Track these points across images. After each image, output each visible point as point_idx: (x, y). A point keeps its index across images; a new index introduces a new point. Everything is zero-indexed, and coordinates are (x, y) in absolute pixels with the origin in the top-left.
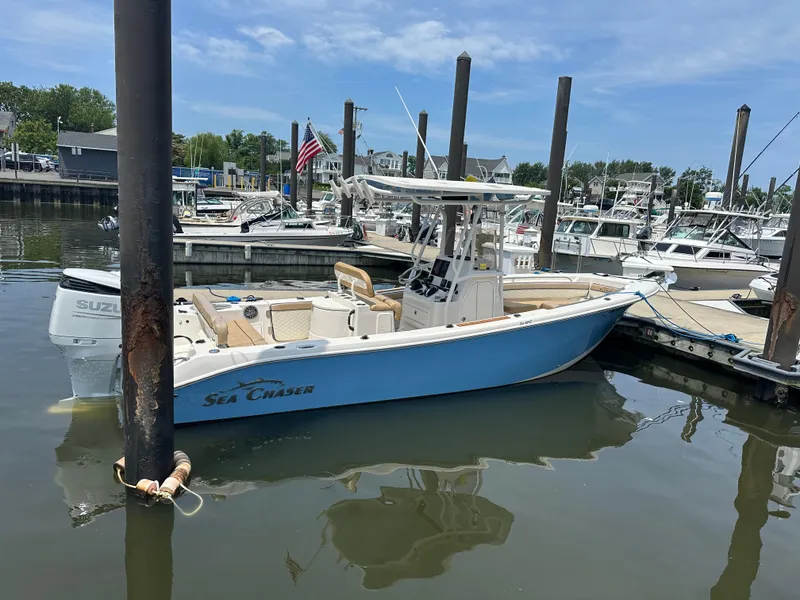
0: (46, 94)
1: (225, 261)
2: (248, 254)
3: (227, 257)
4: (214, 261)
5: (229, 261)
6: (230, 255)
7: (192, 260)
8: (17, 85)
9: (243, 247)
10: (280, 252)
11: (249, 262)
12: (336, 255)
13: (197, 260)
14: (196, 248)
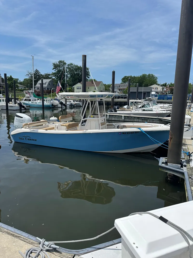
0: (139, 77)
1: (117, 120)
2: (123, 118)
3: (118, 119)
4: (115, 120)
5: (118, 120)
6: (119, 118)
7: (109, 119)
8: (133, 76)
9: (122, 116)
10: (133, 118)
11: (124, 121)
12: (151, 119)
13: (110, 119)
14: (110, 116)
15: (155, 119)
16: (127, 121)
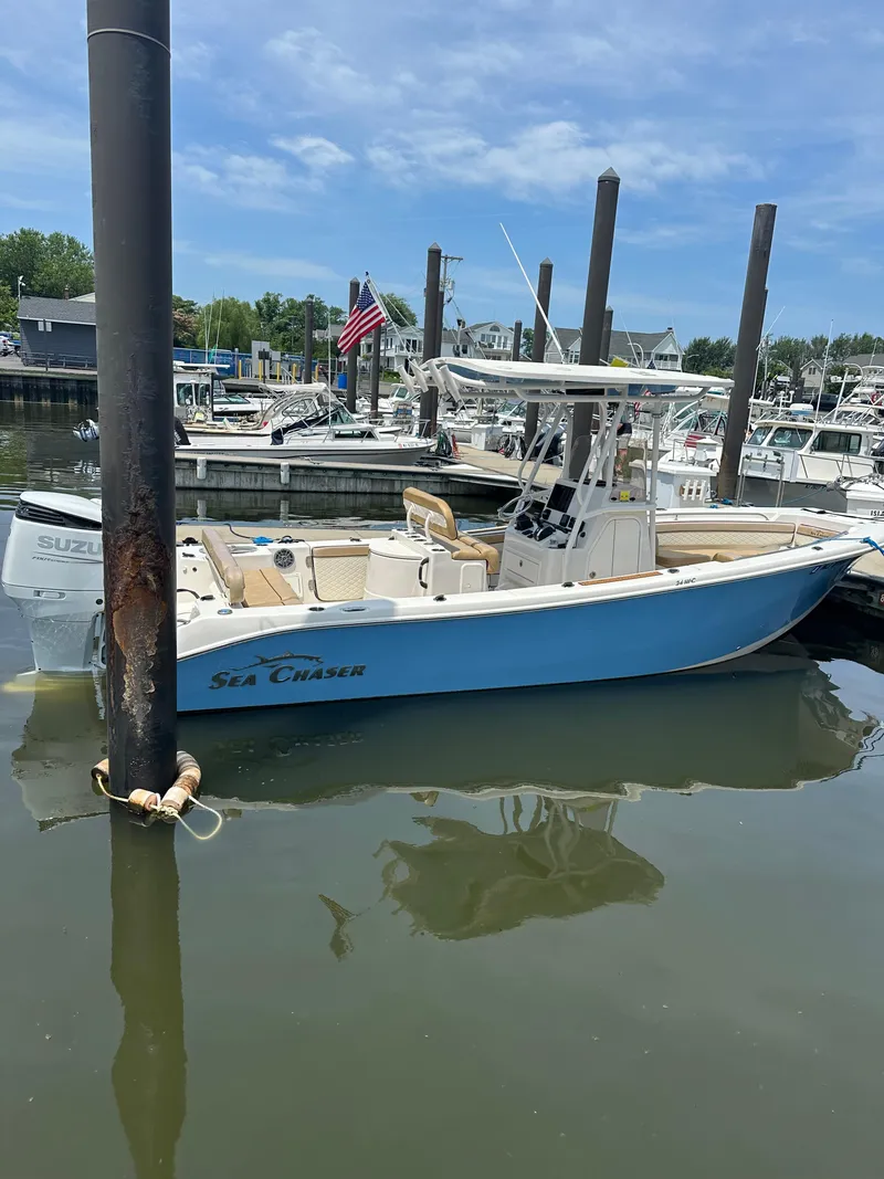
1: (251, 485)
2: (284, 477)
3: (256, 480)
4: (237, 486)
5: (258, 486)
6: (260, 477)
7: (206, 485)
9: (278, 466)
10: (331, 473)
11: (287, 488)
12: (411, 478)
13: (213, 484)
14: (214, 467)
15: (424, 478)
16: (303, 488)
